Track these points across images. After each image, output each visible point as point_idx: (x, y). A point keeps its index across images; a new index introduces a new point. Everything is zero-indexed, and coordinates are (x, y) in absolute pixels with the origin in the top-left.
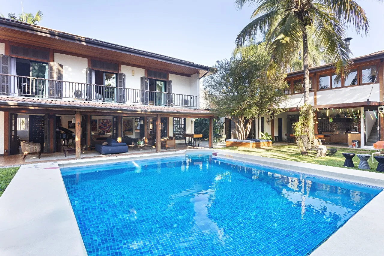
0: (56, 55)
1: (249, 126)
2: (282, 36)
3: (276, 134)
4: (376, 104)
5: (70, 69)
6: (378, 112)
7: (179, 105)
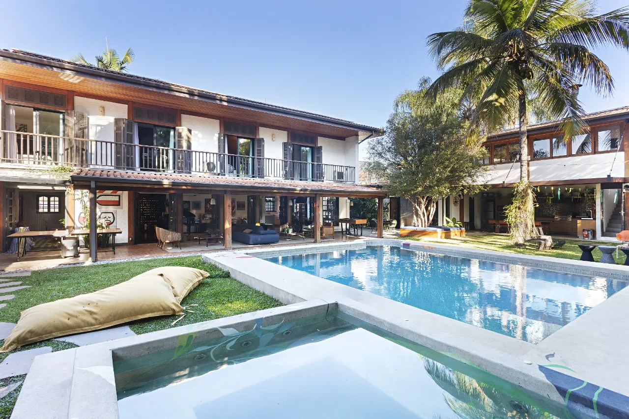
0: (184, 117)
1: (432, 209)
2: (494, 97)
3: (466, 219)
4: (621, 181)
5: (200, 135)
6: (622, 191)
7: (330, 179)
